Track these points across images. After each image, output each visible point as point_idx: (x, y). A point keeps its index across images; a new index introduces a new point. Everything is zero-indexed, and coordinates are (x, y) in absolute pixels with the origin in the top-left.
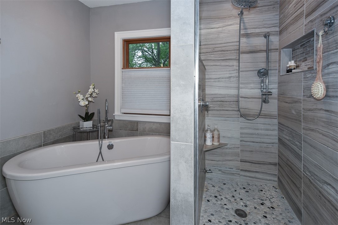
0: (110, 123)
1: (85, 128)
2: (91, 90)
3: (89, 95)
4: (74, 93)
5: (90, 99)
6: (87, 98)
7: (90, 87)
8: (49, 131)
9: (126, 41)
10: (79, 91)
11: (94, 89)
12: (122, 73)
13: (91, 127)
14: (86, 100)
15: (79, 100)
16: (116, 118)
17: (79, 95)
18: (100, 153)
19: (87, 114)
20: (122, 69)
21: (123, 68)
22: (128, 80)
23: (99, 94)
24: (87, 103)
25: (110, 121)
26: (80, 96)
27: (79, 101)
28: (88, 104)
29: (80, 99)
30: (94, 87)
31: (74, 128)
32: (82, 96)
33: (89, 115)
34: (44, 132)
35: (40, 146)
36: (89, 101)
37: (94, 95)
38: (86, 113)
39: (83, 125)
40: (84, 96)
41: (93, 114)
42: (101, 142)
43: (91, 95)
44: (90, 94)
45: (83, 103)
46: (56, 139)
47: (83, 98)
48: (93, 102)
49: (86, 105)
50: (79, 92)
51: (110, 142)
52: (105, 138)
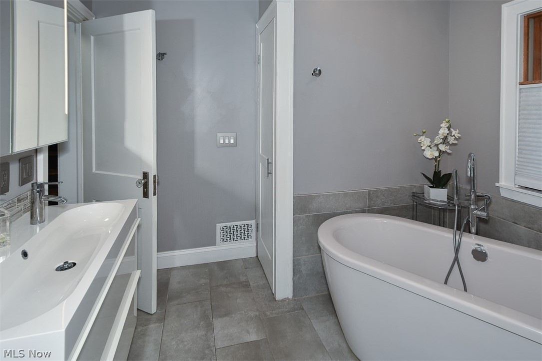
0: (482, 204)
1: (433, 200)
2: (443, 131)
3: (441, 141)
4: (415, 134)
5: (443, 148)
6: (437, 145)
7: (441, 125)
8: (376, 191)
9: (534, 18)
10: (424, 131)
11: (449, 128)
12: (520, 93)
13: (444, 202)
14: (435, 148)
15: (423, 148)
16: (504, 194)
17: (422, 138)
18: (456, 259)
19: (437, 174)
20: (521, 84)
21: (522, 81)
22: (536, 110)
23: (460, 140)
24: (437, 154)
25: (484, 199)
26: (425, 141)
27: (424, 150)
28: (439, 155)
29: (424, 145)
30: (450, 125)
31: (414, 195)
32: (429, 140)
33: (441, 176)
34: (369, 192)
35: (364, 212)
36: (440, 152)
37: (451, 140)
38: (435, 172)
39: (429, 193)
40: (432, 142)
41: (448, 177)
42: (457, 237)
43: (445, 140)
44: (443, 139)
45: (431, 153)
46: (386, 205)
47: (429, 144)
48: (449, 154)
49: (436, 157)
50: (424, 133)
51: (478, 245)
52: (470, 232)
